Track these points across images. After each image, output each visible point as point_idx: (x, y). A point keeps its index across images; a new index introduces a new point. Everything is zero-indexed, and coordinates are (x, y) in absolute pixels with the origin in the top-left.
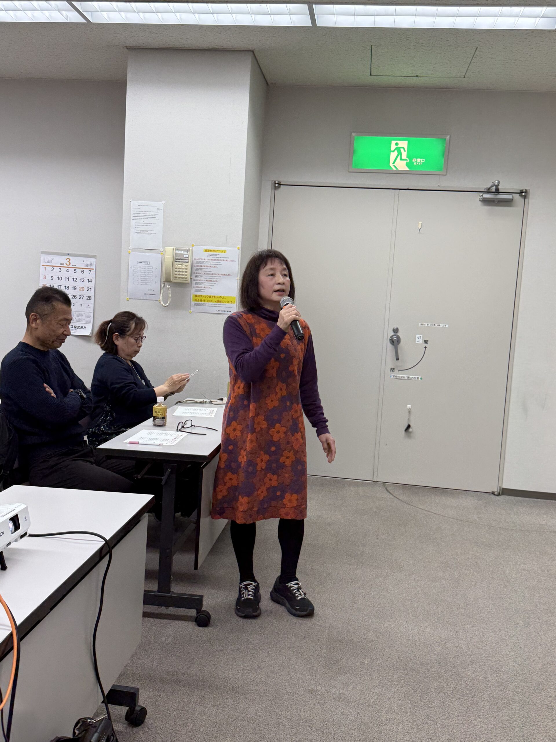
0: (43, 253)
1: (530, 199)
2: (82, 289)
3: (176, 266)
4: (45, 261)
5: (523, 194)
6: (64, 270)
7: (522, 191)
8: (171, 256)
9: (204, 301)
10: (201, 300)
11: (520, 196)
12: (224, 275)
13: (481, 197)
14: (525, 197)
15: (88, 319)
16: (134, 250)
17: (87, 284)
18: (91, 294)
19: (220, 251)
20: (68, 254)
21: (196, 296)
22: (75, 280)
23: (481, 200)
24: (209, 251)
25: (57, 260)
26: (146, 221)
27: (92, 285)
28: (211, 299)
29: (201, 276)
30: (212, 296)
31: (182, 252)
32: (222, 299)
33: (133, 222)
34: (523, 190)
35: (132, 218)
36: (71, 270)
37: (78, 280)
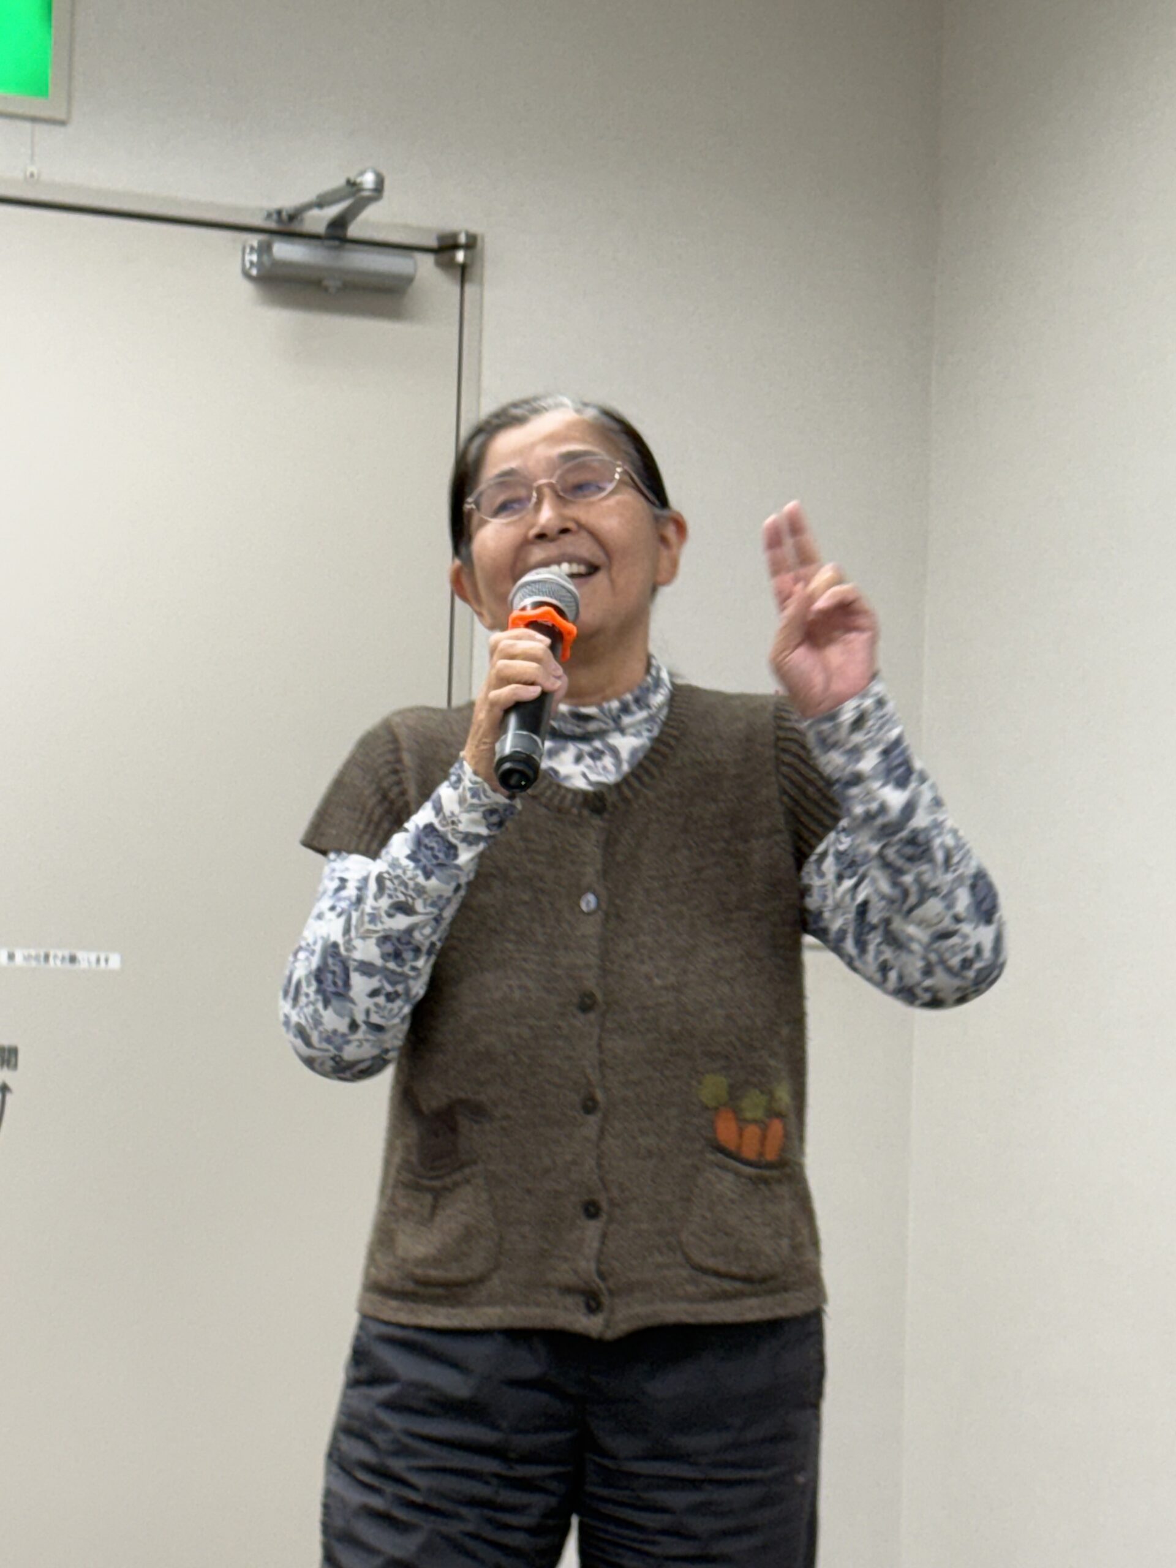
1: (487, 286)
5: (460, 256)
7: (450, 242)
11: (439, 264)
13: (255, 258)
14: (463, 273)
23: (254, 272)
34: (455, 236)
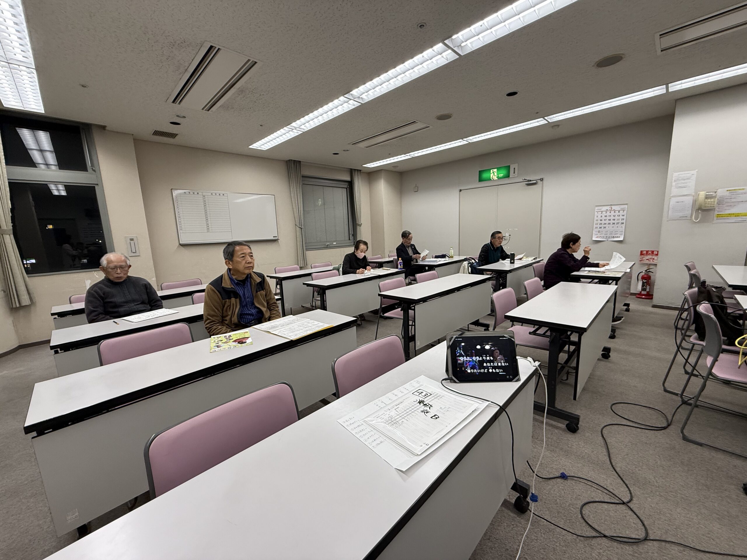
0: (596, 206)
2: (618, 220)
3: (706, 201)
4: (597, 210)
6: (608, 212)
8: (704, 196)
9: (724, 217)
10: (722, 217)
12: (742, 201)
15: (621, 233)
16: (673, 197)
17: (621, 217)
18: (624, 221)
19: (740, 189)
20: (611, 205)
21: (718, 215)
22: (614, 216)
24: (730, 190)
25: (604, 208)
26: (683, 181)
27: (625, 217)
28: (730, 215)
29: (723, 204)
30: (731, 214)
31: (711, 193)
32: (739, 215)
33: (674, 184)
35: (673, 181)
36: (613, 212)
37: (616, 216)
